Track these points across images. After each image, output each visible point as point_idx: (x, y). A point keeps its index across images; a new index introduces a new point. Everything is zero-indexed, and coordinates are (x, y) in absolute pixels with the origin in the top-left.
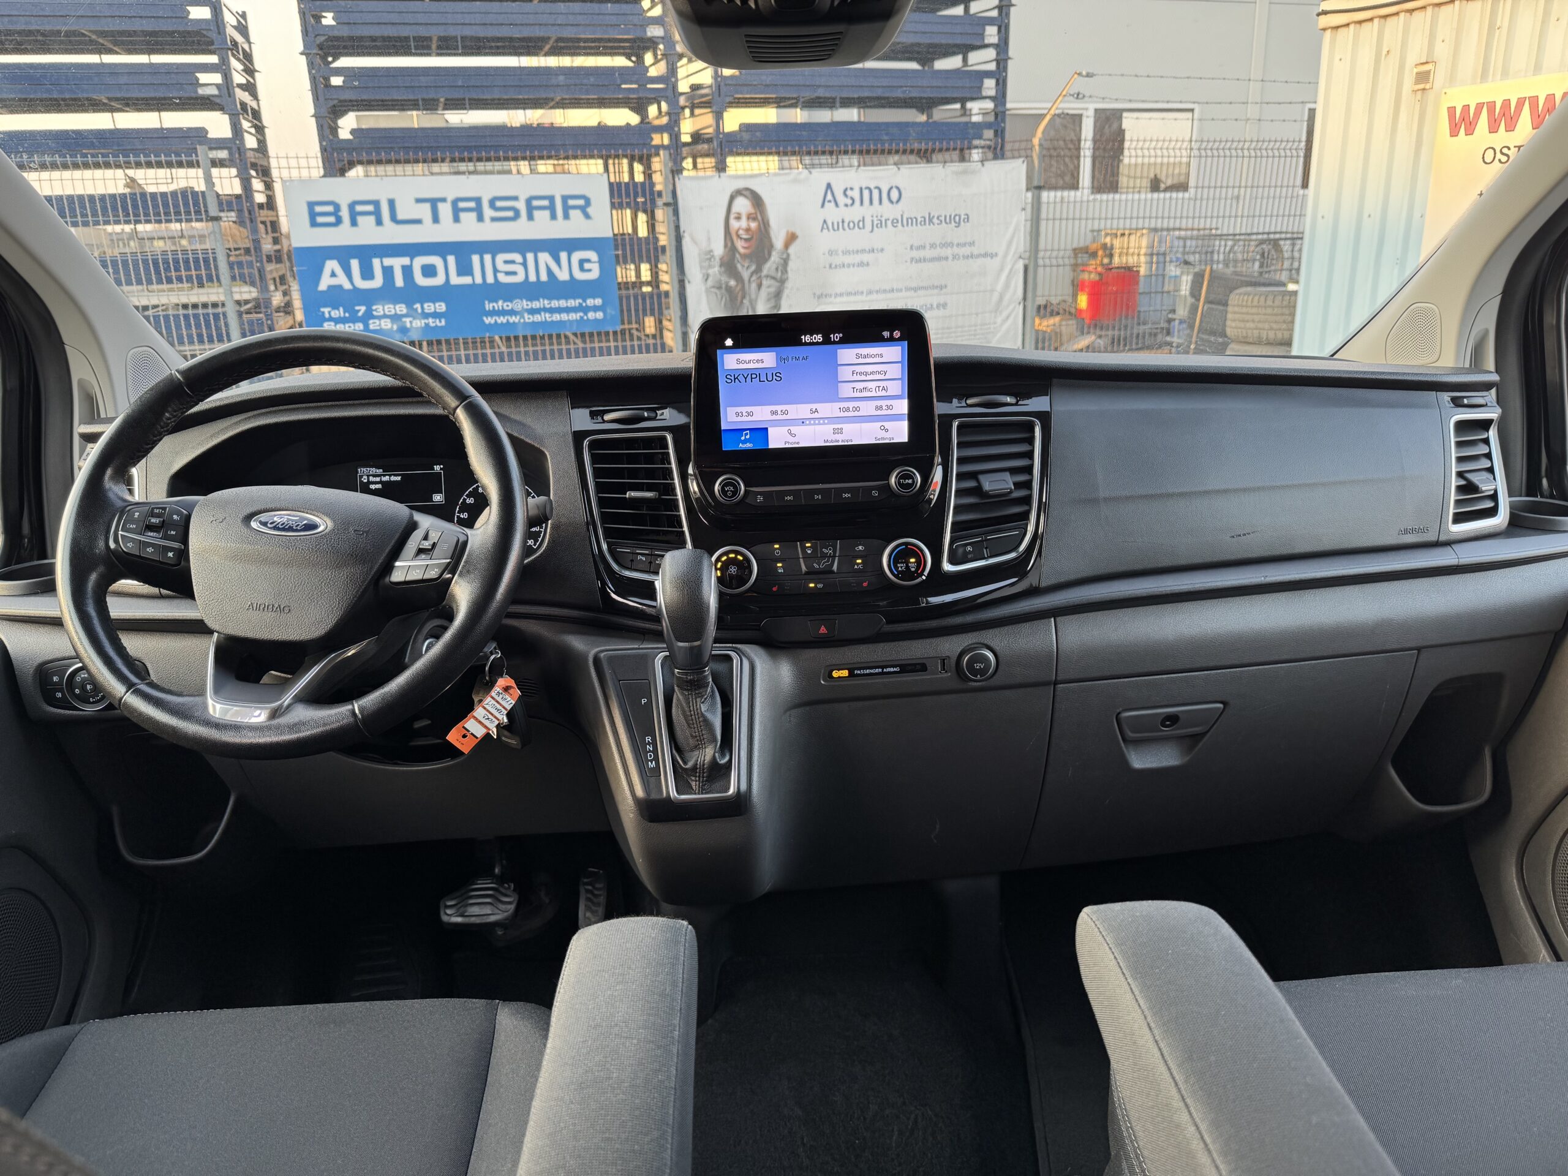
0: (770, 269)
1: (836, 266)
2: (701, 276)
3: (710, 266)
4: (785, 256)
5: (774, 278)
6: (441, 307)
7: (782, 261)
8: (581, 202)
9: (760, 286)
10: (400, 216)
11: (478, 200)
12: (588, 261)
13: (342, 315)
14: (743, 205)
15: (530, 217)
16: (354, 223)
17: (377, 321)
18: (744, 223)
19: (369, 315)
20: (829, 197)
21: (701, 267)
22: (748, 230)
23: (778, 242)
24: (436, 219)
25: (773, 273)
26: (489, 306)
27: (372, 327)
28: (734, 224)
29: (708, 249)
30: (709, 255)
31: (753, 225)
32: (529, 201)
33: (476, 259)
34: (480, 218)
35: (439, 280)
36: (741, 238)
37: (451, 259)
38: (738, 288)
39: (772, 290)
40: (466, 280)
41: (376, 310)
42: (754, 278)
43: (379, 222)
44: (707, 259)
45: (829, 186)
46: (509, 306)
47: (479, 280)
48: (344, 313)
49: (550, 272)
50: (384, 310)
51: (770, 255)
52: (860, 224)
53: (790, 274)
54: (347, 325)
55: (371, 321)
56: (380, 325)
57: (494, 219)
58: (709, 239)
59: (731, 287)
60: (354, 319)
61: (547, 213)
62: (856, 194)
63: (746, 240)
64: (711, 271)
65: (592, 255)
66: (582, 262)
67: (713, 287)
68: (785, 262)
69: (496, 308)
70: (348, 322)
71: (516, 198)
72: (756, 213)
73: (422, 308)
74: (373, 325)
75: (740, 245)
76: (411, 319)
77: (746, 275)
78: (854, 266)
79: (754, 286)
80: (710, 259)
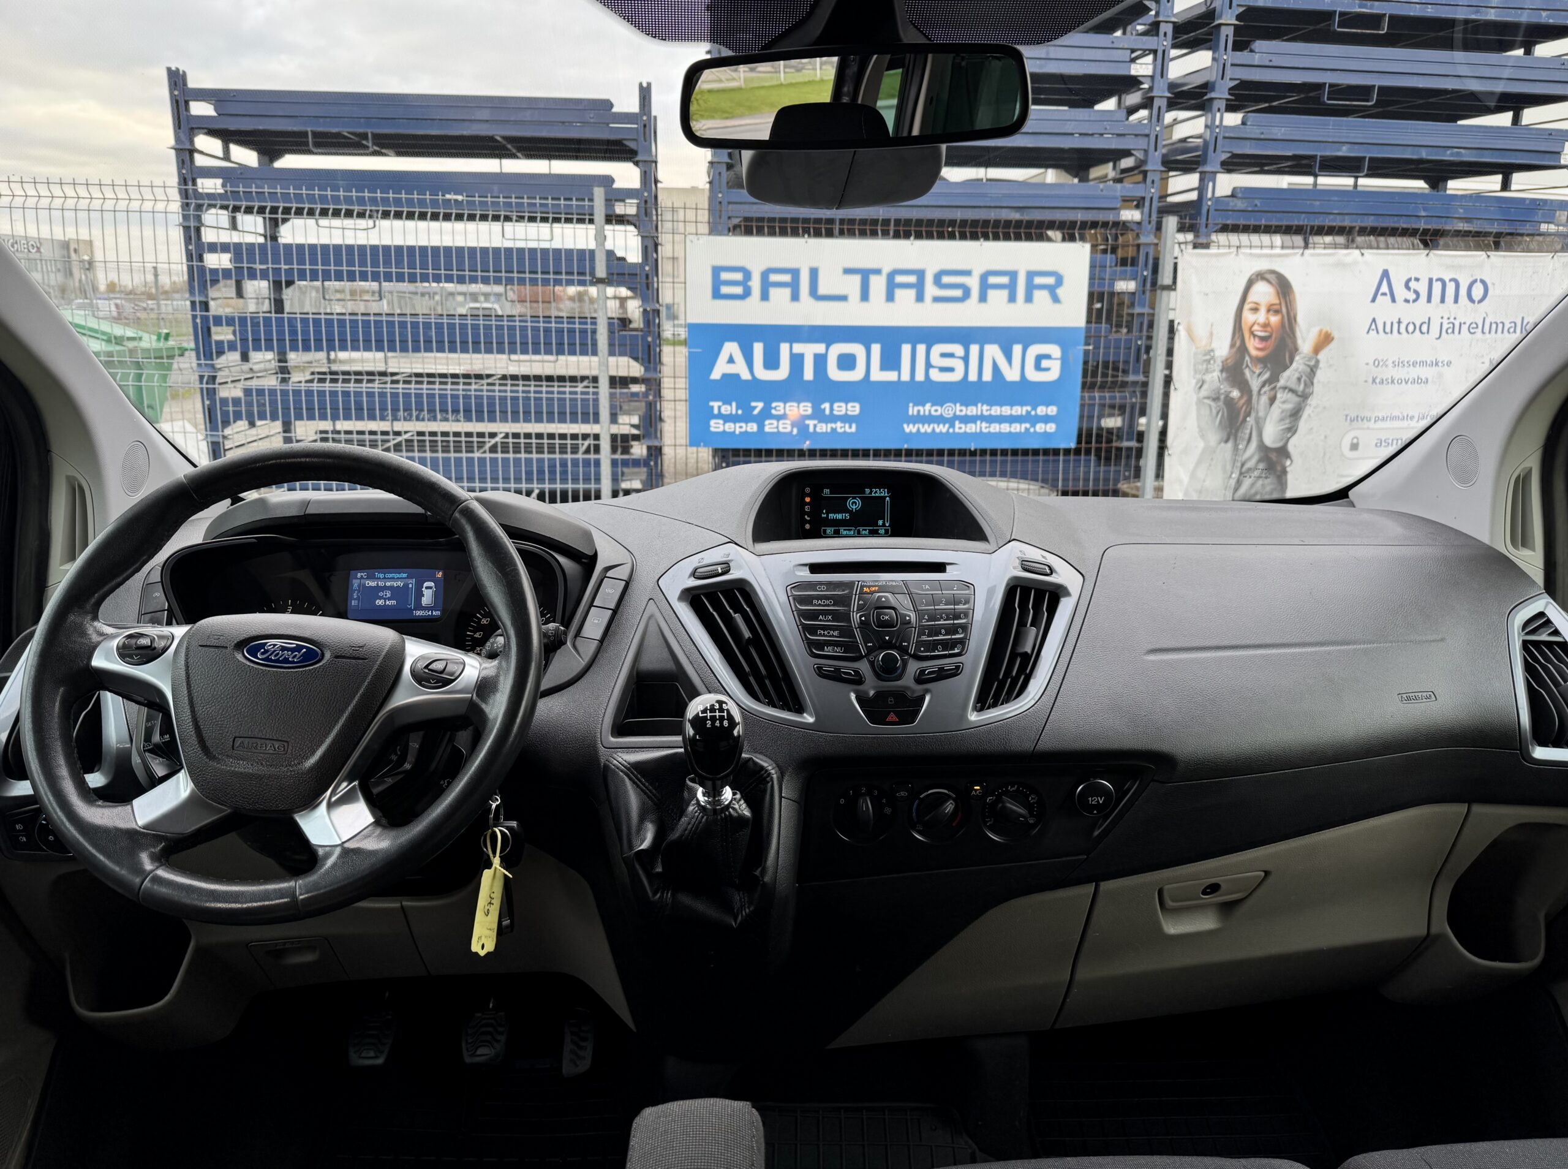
0: (1289, 378)
1: (1382, 382)
2: (1194, 381)
3: (1207, 371)
4: (1312, 363)
5: (1292, 391)
6: (854, 409)
7: (1309, 370)
8: (1051, 280)
9: (1272, 400)
10: (822, 290)
11: (920, 274)
12: (1048, 357)
13: (734, 412)
14: (1263, 293)
15: (983, 298)
16: (765, 296)
17: (775, 422)
18: (1261, 317)
19: (766, 414)
20: (1384, 288)
21: (1196, 371)
22: (1266, 325)
23: (1305, 342)
24: (865, 296)
25: (1292, 384)
26: (913, 410)
27: (767, 429)
28: (1248, 317)
29: (1208, 348)
30: (1209, 355)
31: (1274, 319)
32: (984, 277)
33: (906, 349)
34: (920, 298)
35: (856, 375)
36: (1255, 336)
37: (876, 349)
38: (1242, 401)
39: (1289, 406)
40: (891, 376)
41: (775, 408)
42: (1266, 388)
43: (795, 297)
44: (1205, 361)
45: (1385, 274)
46: (936, 411)
47: (905, 376)
48: (737, 410)
49: (996, 368)
50: (785, 408)
51: (1292, 361)
52: (1422, 328)
53: (1317, 388)
54: (738, 425)
55: (767, 422)
56: (777, 427)
57: (937, 299)
58: (1211, 334)
59: (1232, 399)
60: (747, 418)
61: (1004, 293)
62: (1422, 287)
63: (1262, 339)
64: (1208, 377)
65: (1055, 350)
66: (1039, 358)
67: (1208, 398)
68: (1313, 370)
69: (922, 413)
70: (739, 421)
71: (968, 273)
72: (1280, 304)
73: (832, 409)
74: (770, 426)
75: (1252, 345)
76: (816, 422)
77: (1255, 384)
78: (1406, 383)
79: (1264, 399)
80: (1208, 361)
